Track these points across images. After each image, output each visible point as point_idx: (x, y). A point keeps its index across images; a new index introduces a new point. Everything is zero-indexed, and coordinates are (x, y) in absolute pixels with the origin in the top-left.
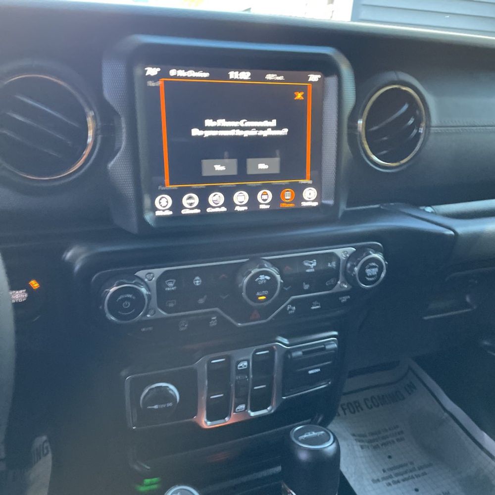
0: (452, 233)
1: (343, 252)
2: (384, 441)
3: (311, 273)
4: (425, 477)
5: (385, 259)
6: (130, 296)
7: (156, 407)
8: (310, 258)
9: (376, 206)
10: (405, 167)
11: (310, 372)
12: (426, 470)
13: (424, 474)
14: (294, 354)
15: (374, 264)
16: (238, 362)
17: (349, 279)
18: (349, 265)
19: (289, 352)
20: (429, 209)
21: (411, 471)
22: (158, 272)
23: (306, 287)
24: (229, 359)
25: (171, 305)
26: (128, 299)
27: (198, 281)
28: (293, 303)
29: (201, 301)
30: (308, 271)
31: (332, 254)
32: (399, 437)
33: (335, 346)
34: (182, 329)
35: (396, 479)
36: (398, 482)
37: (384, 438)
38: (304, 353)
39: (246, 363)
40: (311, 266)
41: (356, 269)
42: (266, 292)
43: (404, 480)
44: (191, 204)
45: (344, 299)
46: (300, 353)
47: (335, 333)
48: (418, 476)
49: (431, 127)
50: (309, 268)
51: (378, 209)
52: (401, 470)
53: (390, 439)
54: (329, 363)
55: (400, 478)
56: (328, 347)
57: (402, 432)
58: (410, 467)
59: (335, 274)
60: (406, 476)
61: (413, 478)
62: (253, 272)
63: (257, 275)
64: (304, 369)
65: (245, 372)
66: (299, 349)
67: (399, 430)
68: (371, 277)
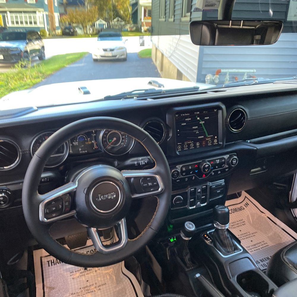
0: (256, 149)
1: (226, 157)
2: (238, 225)
3: (218, 163)
4: (255, 236)
5: (238, 157)
6: (176, 172)
7: (178, 202)
8: (217, 159)
9: (234, 142)
10: (241, 131)
11: (218, 192)
12: (255, 234)
13: (254, 236)
14: (213, 187)
15: (235, 159)
16: (198, 190)
17: (228, 164)
18: (228, 160)
19: (211, 186)
20: (249, 141)
21: (249, 235)
22: (181, 166)
23: (217, 167)
24: (195, 189)
25: (184, 174)
26: (176, 173)
27: (190, 168)
28: (213, 172)
29: (191, 173)
30: (217, 163)
31: (223, 158)
32: (243, 223)
33: (224, 184)
34: (186, 180)
35: (243, 238)
36: (244, 239)
37: (237, 224)
38: (216, 186)
39: (200, 190)
40: (218, 161)
41: (230, 161)
42: (208, 169)
43: (246, 238)
44: (186, 147)
45: (227, 170)
46: (215, 186)
47: (224, 180)
48: (252, 236)
49: (248, 118)
50: (217, 162)
51: (234, 143)
52: (245, 235)
53: (240, 224)
54: (222, 189)
55: (245, 237)
56: (222, 184)
57: (244, 222)
58: (249, 234)
59: (224, 163)
60: (247, 237)
61: (250, 237)
62: (204, 164)
63: (205, 165)
64: (216, 191)
65: (200, 192)
66: (214, 185)
67: (243, 221)
68: (234, 163)
